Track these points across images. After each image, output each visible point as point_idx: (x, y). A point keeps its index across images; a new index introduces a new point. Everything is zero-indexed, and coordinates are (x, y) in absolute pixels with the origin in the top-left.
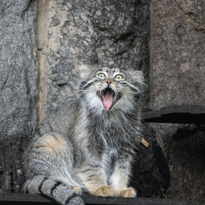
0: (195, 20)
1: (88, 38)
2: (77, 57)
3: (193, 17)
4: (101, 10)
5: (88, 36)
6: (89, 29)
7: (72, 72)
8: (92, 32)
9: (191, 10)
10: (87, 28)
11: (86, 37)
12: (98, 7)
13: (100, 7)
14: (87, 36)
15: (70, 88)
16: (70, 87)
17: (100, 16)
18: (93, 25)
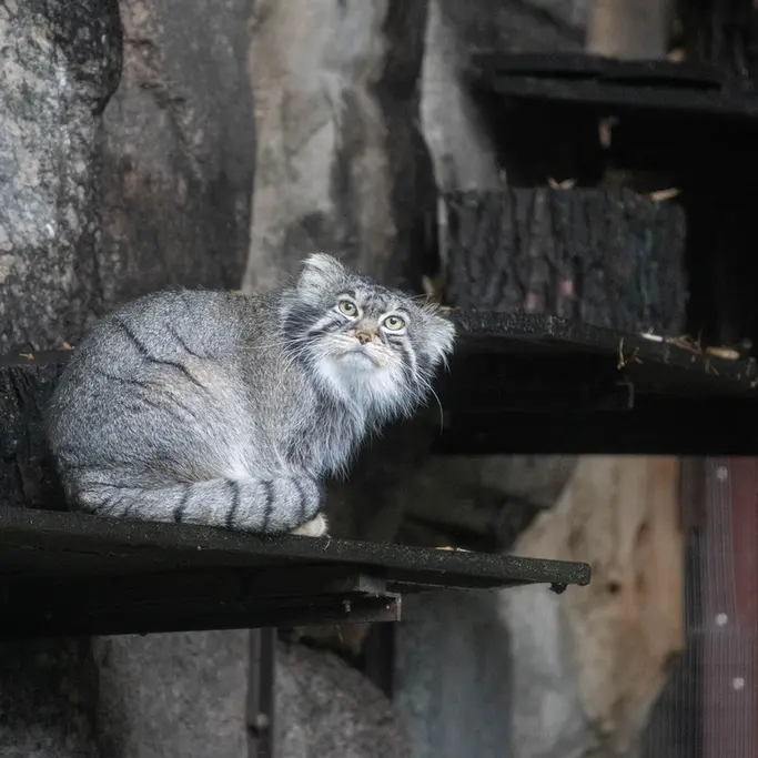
0: (148, 61)
1: (54, 98)
2: (27, 147)
3: (146, 53)
4: (90, 26)
5: (53, 92)
6: (57, 74)
7: (12, 186)
8: (63, 82)
9: (148, 33)
10: (52, 72)
11: (48, 94)
12: (82, 16)
13: (86, 17)
14: (50, 90)
15: (5, 228)
16: (7, 225)
17: (87, 42)
18: (69, 65)
